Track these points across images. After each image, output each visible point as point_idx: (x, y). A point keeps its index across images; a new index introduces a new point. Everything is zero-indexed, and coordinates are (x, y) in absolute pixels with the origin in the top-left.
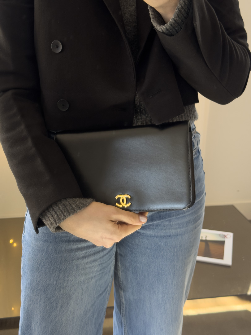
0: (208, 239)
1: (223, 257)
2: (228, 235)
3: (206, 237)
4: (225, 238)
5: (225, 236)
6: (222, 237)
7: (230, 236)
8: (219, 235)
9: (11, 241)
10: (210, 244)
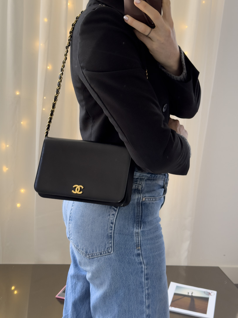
0: (194, 295)
1: (206, 312)
2: (212, 292)
3: (192, 293)
4: (209, 295)
5: (209, 294)
6: (207, 294)
7: (214, 294)
8: (204, 292)
9: (13, 288)
10: (195, 300)
